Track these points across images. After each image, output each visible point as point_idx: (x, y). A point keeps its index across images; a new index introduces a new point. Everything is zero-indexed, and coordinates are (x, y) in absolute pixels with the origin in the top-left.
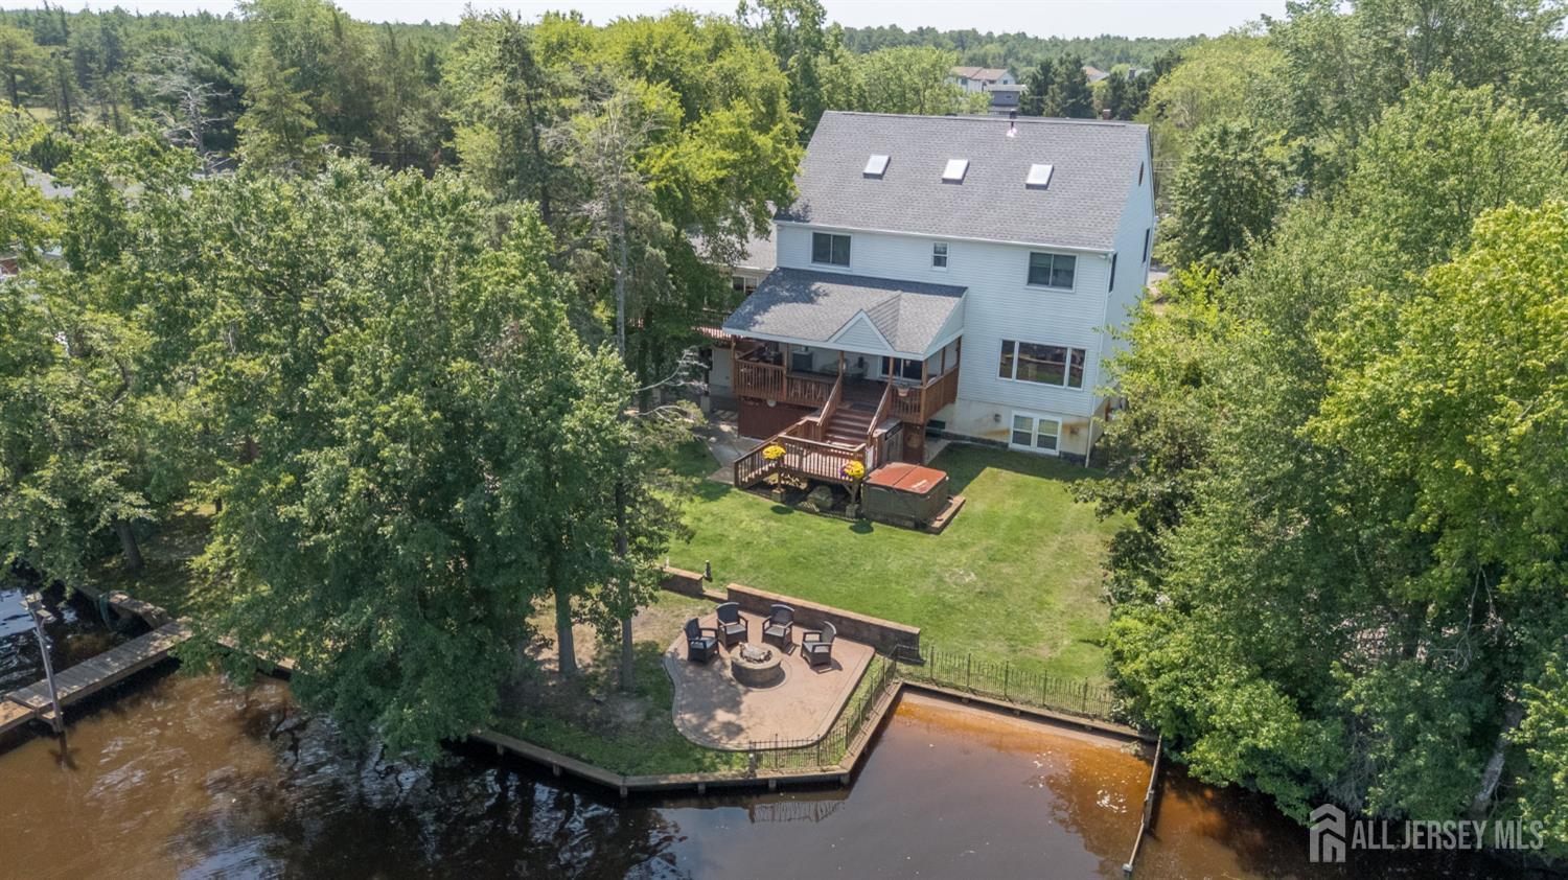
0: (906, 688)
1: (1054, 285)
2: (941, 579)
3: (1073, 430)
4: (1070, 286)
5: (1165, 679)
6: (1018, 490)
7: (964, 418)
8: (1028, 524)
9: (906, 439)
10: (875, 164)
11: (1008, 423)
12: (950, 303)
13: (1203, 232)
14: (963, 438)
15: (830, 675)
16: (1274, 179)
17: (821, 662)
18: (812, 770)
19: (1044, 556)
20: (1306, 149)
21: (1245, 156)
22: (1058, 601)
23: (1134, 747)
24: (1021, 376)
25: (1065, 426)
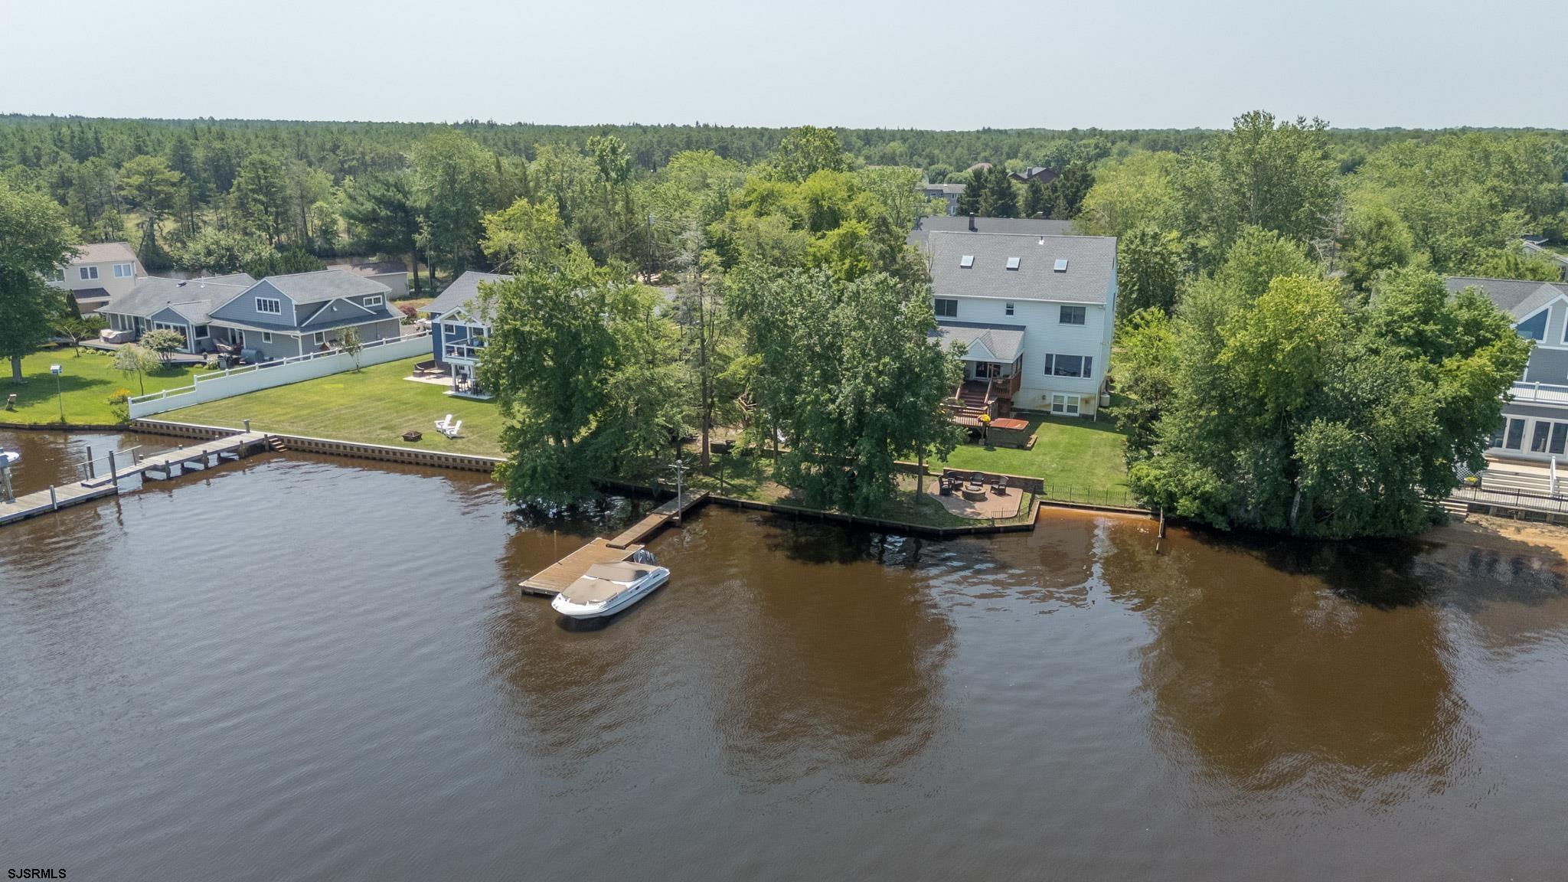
0: (1042, 503)
1: (1074, 322)
2: (1040, 466)
3: (1087, 401)
4: (1083, 323)
5: (1163, 481)
6: (1063, 432)
7: (1024, 399)
8: (1074, 445)
9: (1000, 407)
10: (967, 260)
11: (1050, 400)
12: (1020, 334)
13: (1134, 296)
14: (1023, 410)
15: (1006, 498)
16: (1175, 263)
17: (1001, 493)
18: (1017, 524)
19: (1088, 456)
20: (1193, 244)
21: (1157, 249)
22: (1100, 472)
23: (1150, 517)
24: (1057, 373)
25: (1082, 400)
